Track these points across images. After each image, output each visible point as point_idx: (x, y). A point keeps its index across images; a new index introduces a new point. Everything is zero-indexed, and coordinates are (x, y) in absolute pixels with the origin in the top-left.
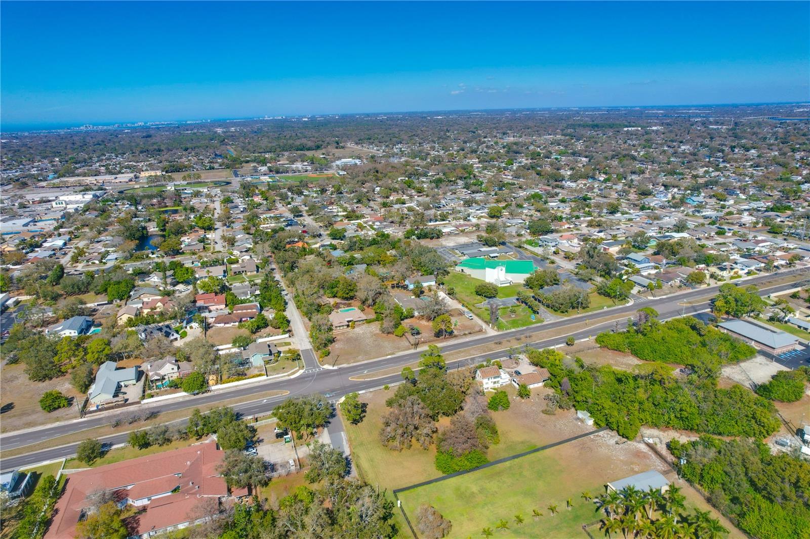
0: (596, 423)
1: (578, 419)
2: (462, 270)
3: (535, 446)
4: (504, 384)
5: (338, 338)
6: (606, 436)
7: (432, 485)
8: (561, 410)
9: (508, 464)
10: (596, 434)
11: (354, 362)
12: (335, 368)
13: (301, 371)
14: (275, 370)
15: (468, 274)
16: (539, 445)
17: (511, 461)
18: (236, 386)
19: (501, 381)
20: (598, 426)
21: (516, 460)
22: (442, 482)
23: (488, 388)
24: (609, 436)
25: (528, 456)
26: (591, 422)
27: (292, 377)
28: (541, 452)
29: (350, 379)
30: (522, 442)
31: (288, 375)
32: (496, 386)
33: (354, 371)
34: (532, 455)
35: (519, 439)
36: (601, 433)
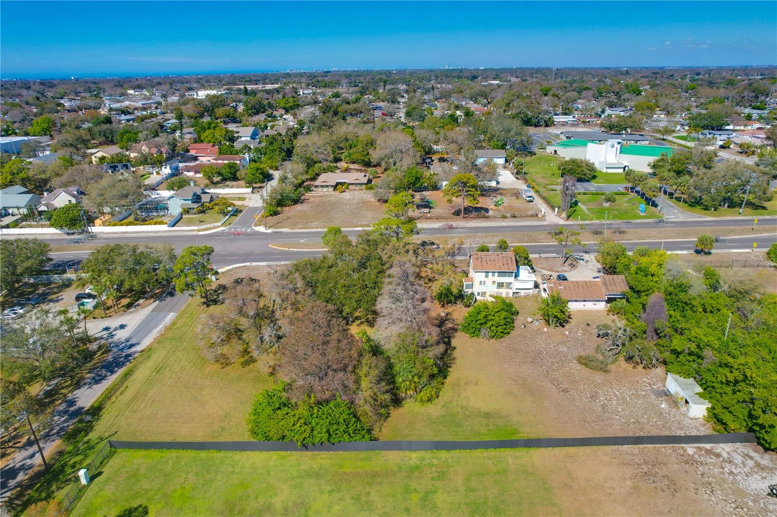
0: (714, 417)
1: (666, 394)
2: (555, 151)
3: (516, 431)
4: (522, 293)
5: (311, 200)
6: (738, 459)
7: (203, 454)
8: (628, 366)
9: (414, 457)
10: (708, 446)
11: (301, 228)
12: (269, 231)
13: (222, 228)
14: (190, 223)
15: (562, 156)
16: (526, 433)
17: (427, 455)
18: (124, 233)
19: (516, 285)
20: (719, 427)
21: (443, 454)
22: (229, 454)
23: (484, 294)
24: (751, 463)
25: (479, 453)
26: (699, 410)
27: (201, 233)
28: (522, 452)
29: (270, 246)
30: (488, 415)
31: (199, 231)
32: (504, 292)
33: (288, 238)
34: (492, 452)
35: (485, 406)
36: (724, 449)
